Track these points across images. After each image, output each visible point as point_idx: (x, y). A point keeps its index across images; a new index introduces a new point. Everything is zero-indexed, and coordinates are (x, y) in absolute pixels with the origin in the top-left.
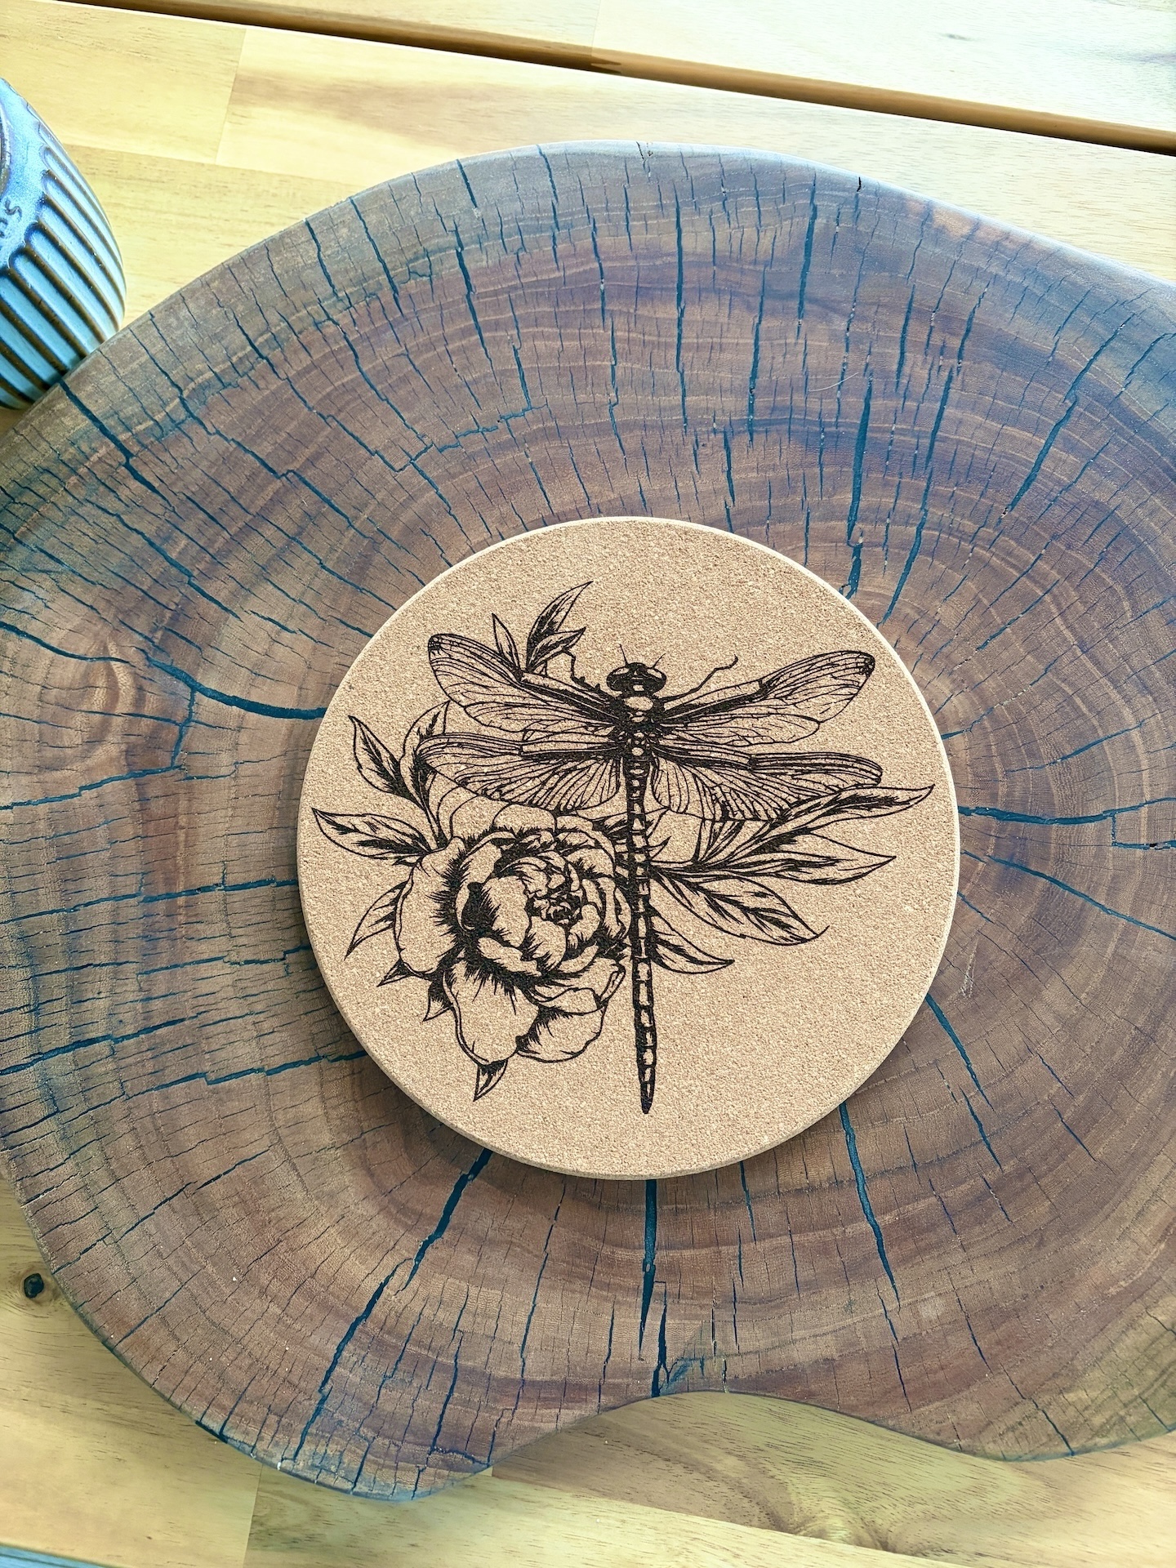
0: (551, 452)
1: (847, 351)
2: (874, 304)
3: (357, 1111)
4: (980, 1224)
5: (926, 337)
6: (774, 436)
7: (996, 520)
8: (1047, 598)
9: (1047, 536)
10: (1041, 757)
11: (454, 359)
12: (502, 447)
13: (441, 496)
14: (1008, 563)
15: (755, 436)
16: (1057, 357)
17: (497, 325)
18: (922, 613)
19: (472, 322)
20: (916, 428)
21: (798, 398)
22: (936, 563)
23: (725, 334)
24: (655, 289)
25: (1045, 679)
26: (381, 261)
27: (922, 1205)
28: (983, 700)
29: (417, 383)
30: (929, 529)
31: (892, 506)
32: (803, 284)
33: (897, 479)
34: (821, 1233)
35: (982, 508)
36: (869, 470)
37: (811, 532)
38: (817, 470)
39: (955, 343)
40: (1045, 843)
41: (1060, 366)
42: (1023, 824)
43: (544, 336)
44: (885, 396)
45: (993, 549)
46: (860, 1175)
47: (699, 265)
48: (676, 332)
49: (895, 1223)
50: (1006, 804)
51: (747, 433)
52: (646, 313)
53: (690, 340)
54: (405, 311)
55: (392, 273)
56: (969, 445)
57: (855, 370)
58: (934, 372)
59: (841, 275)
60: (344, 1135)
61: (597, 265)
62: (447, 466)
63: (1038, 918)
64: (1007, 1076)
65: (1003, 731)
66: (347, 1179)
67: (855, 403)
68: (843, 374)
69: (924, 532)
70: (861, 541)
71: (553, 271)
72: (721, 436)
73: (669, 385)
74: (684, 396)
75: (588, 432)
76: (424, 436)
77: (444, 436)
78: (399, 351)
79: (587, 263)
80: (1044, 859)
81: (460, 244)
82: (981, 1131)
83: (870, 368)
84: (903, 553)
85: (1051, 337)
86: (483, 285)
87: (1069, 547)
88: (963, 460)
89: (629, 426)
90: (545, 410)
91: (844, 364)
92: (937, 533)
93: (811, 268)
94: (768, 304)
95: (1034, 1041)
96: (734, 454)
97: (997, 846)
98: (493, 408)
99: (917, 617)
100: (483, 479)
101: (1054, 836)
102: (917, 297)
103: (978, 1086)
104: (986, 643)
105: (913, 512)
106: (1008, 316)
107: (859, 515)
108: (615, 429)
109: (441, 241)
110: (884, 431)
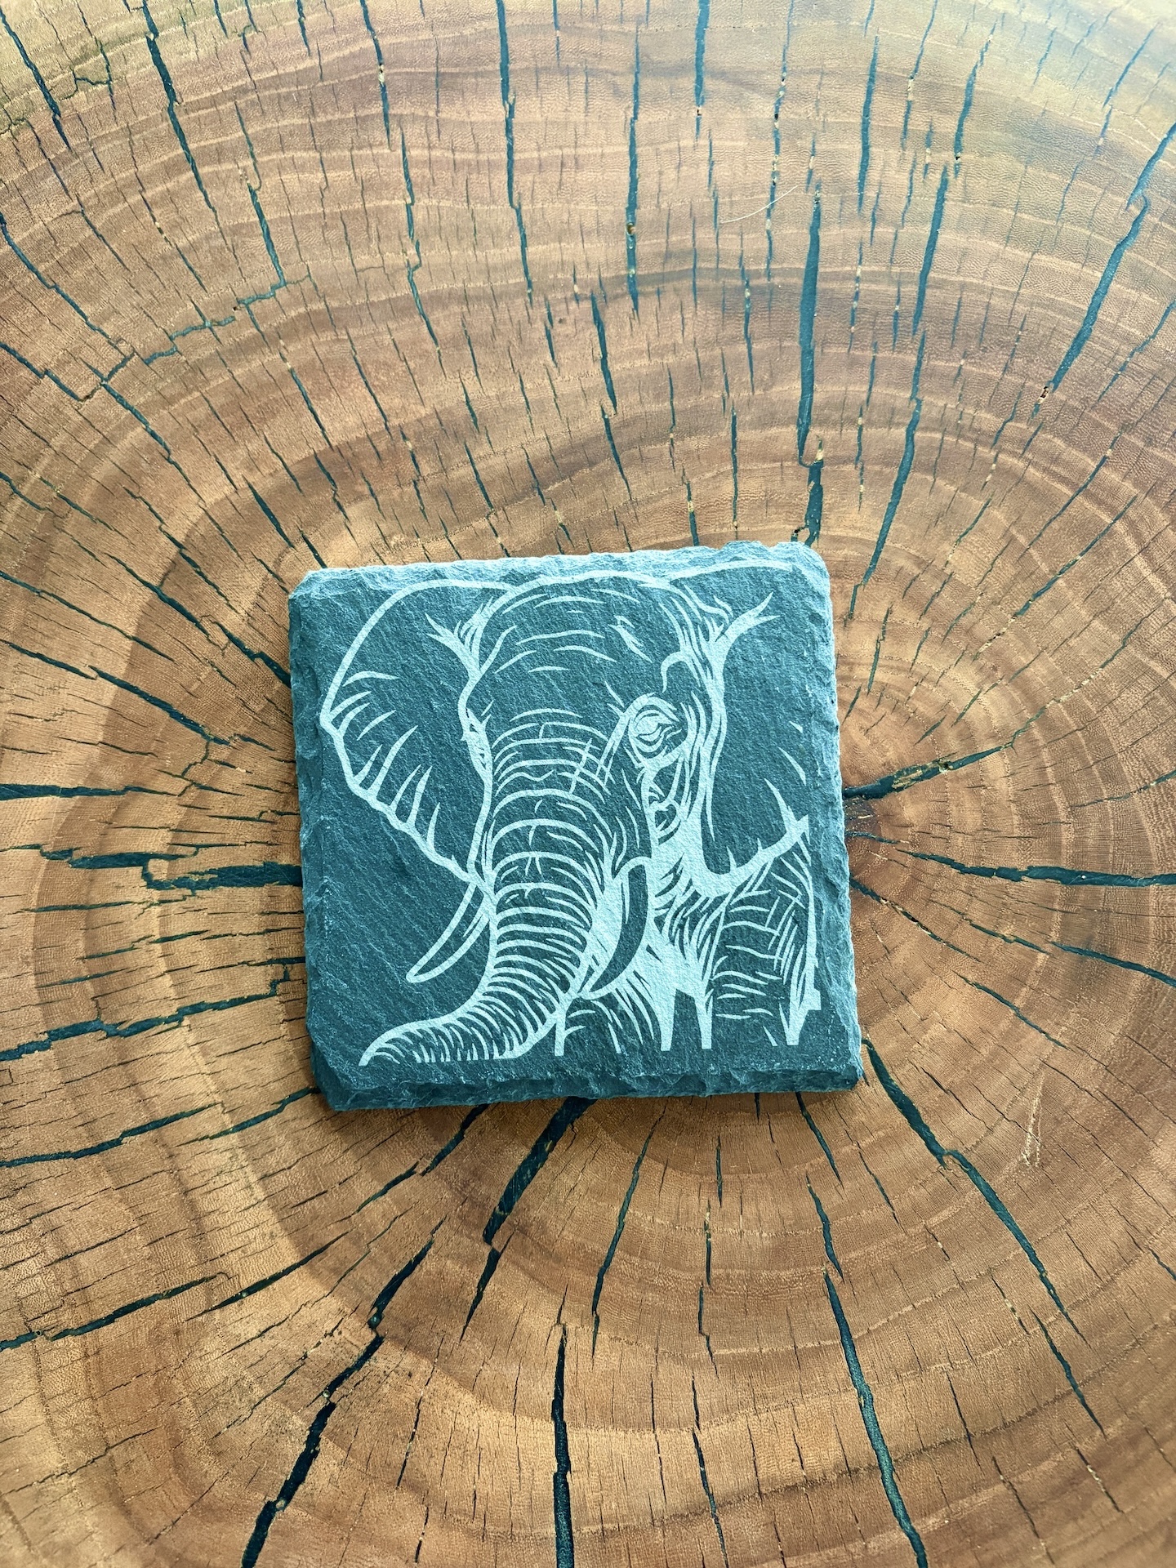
0: (322, 350)
1: (777, 152)
2: (816, 72)
3: (98, 1414)
4: (1075, 1519)
5: (902, 120)
6: (671, 299)
7: (1031, 407)
8: (1120, 527)
9: (1113, 427)
10: (1124, 781)
11: (156, 212)
12: (243, 349)
13: (153, 434)
14: (1054, 475)
15: (641, 301)
16: (1111, 137)
17: (219, 154)
18: (923, 564)
19: (181, 151)
20: (896, 270)
21: (705, 236)
22: (940, 482)
23: (581, 141)
24: (466, 75)
25: (1123, 655)
26: (30, 65)
27: (984, 1497)
28: (1029, 695)
29: (101, 258)
30: (925, 429)
31: (864, 397)
32: (700, 50)
33: (869, 354)
34: (830, 1552)
35: (1006, 390)
36: (825, 343)
37: (741, 448)
38: (743, 348)
39: (947, 126)
40: (1138, 916)
41: (1116, 152)
42: (1102, 889)
43: (297, 167)
44: (842, 219)
45: (1029, 456)
46: (885, 1458)
47: (533, 29)
48: (503, 142)
49: (943, 1530)
50: (1074, 858)
51: (629, 298)
52: (455, 116)
53: (527, 155)
54: (73, 142)
55: (48, 83)
56: (980, 290)
57: (792, 183)
58: (918, 175)
59: (761, 29)
60: (80, 1453)
61: (372, 43)
62: (160, 386)
63: (1134, 1036)
64: (1104, 1287)
65: (1063, 743)
66: (89, 1521)
67: (793, 237)
68: (773, 190)
69: (918, 435)
70: (820, 456)
71: (301, 58)
72: (587, 305)
73: (499, 230)
74: (524, 246)
75: (376, 314)
76: (120, 340)
77: (150, 338)
78: (69, 208)
79: (355, 40)
80: (1140, 942)
81: (154, 29)
82: (1069, 1377)
83: (816, 177)
84: (887, 470)
85: (1099, 107)
86: (193, 90)
87: (1149, 442)
88: (973, 314)
89: (440, 300)
90: (307, 285)
91: (774, 174)
92: (938, 436)
93: (711, 23)
94: (647, 85)
95: (1142, 1229)
96: (610, 332)
97: (1065, 926)
98: (222, 287)
99: (917, 571)
100: (217, 402)
101: (1153, 904)
102: (883, 55)
103: (1060, 1306)
104: (1027, 606)
105: (898, 404)
106: (1029, 77)
107: (814, 416)
108: (420, 307)
109: (123, 26)
110: (845, 277)
